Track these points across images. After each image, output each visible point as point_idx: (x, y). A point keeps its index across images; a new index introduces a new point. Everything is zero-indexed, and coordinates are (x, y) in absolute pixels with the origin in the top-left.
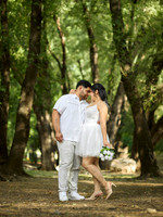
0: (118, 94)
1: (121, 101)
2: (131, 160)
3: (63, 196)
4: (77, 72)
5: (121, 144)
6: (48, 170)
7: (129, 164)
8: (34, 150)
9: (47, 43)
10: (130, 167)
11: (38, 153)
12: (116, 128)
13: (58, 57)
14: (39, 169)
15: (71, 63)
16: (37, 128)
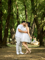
0: (33, 23)
1: (34, 25)
2: (37, 41)
3: (18, 53)
4: (22, 17)
5: (34, 36)
6: (14, 44)
7: (36, 42)
8: (10, 38)
9: (13, 9)
10: (37, 43)
11: (11, 39)
12: (32, 32)
13: (16, 13)
14: (11, 44)
15: (20, 14)
16: (10, 33)
